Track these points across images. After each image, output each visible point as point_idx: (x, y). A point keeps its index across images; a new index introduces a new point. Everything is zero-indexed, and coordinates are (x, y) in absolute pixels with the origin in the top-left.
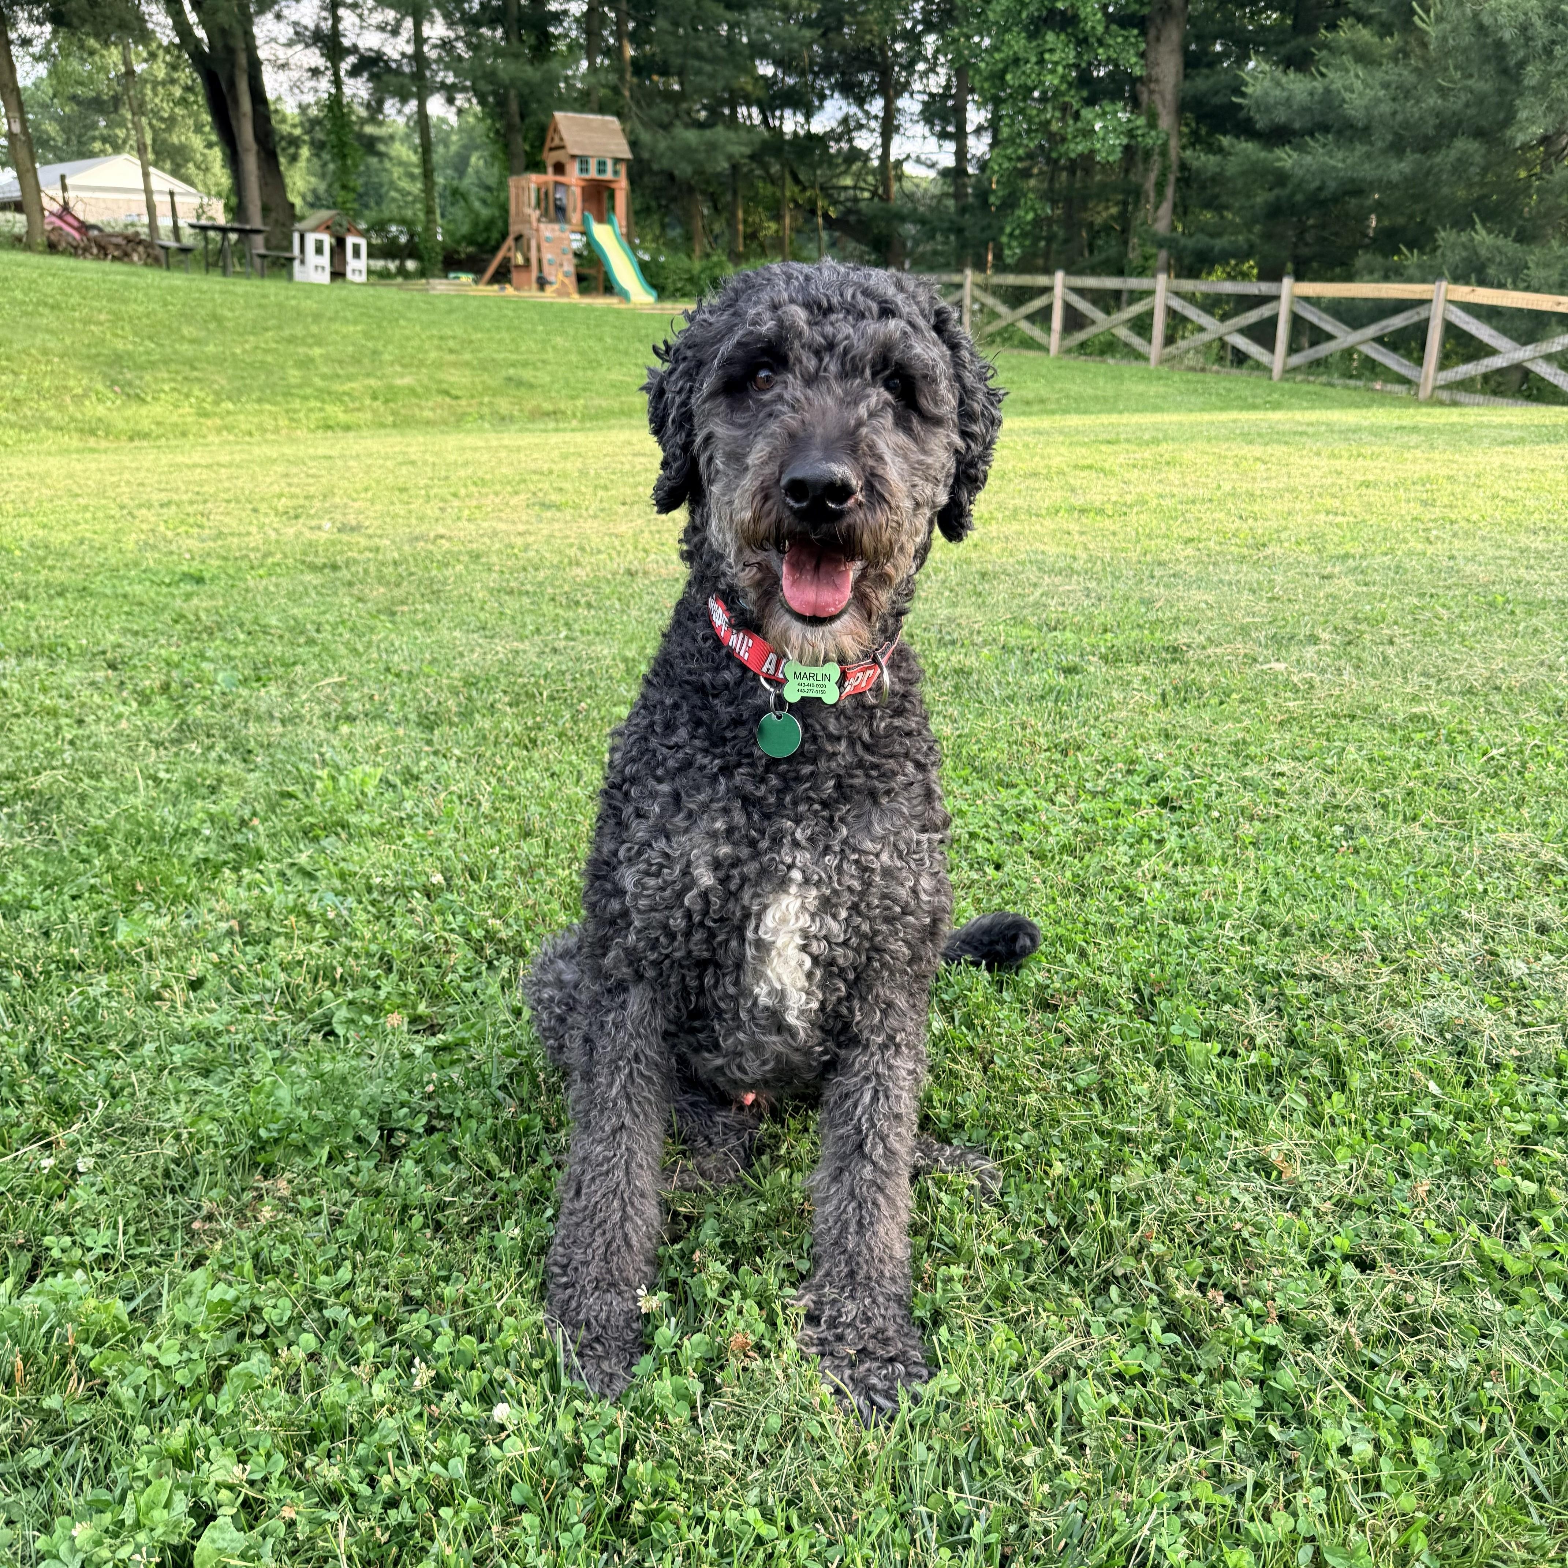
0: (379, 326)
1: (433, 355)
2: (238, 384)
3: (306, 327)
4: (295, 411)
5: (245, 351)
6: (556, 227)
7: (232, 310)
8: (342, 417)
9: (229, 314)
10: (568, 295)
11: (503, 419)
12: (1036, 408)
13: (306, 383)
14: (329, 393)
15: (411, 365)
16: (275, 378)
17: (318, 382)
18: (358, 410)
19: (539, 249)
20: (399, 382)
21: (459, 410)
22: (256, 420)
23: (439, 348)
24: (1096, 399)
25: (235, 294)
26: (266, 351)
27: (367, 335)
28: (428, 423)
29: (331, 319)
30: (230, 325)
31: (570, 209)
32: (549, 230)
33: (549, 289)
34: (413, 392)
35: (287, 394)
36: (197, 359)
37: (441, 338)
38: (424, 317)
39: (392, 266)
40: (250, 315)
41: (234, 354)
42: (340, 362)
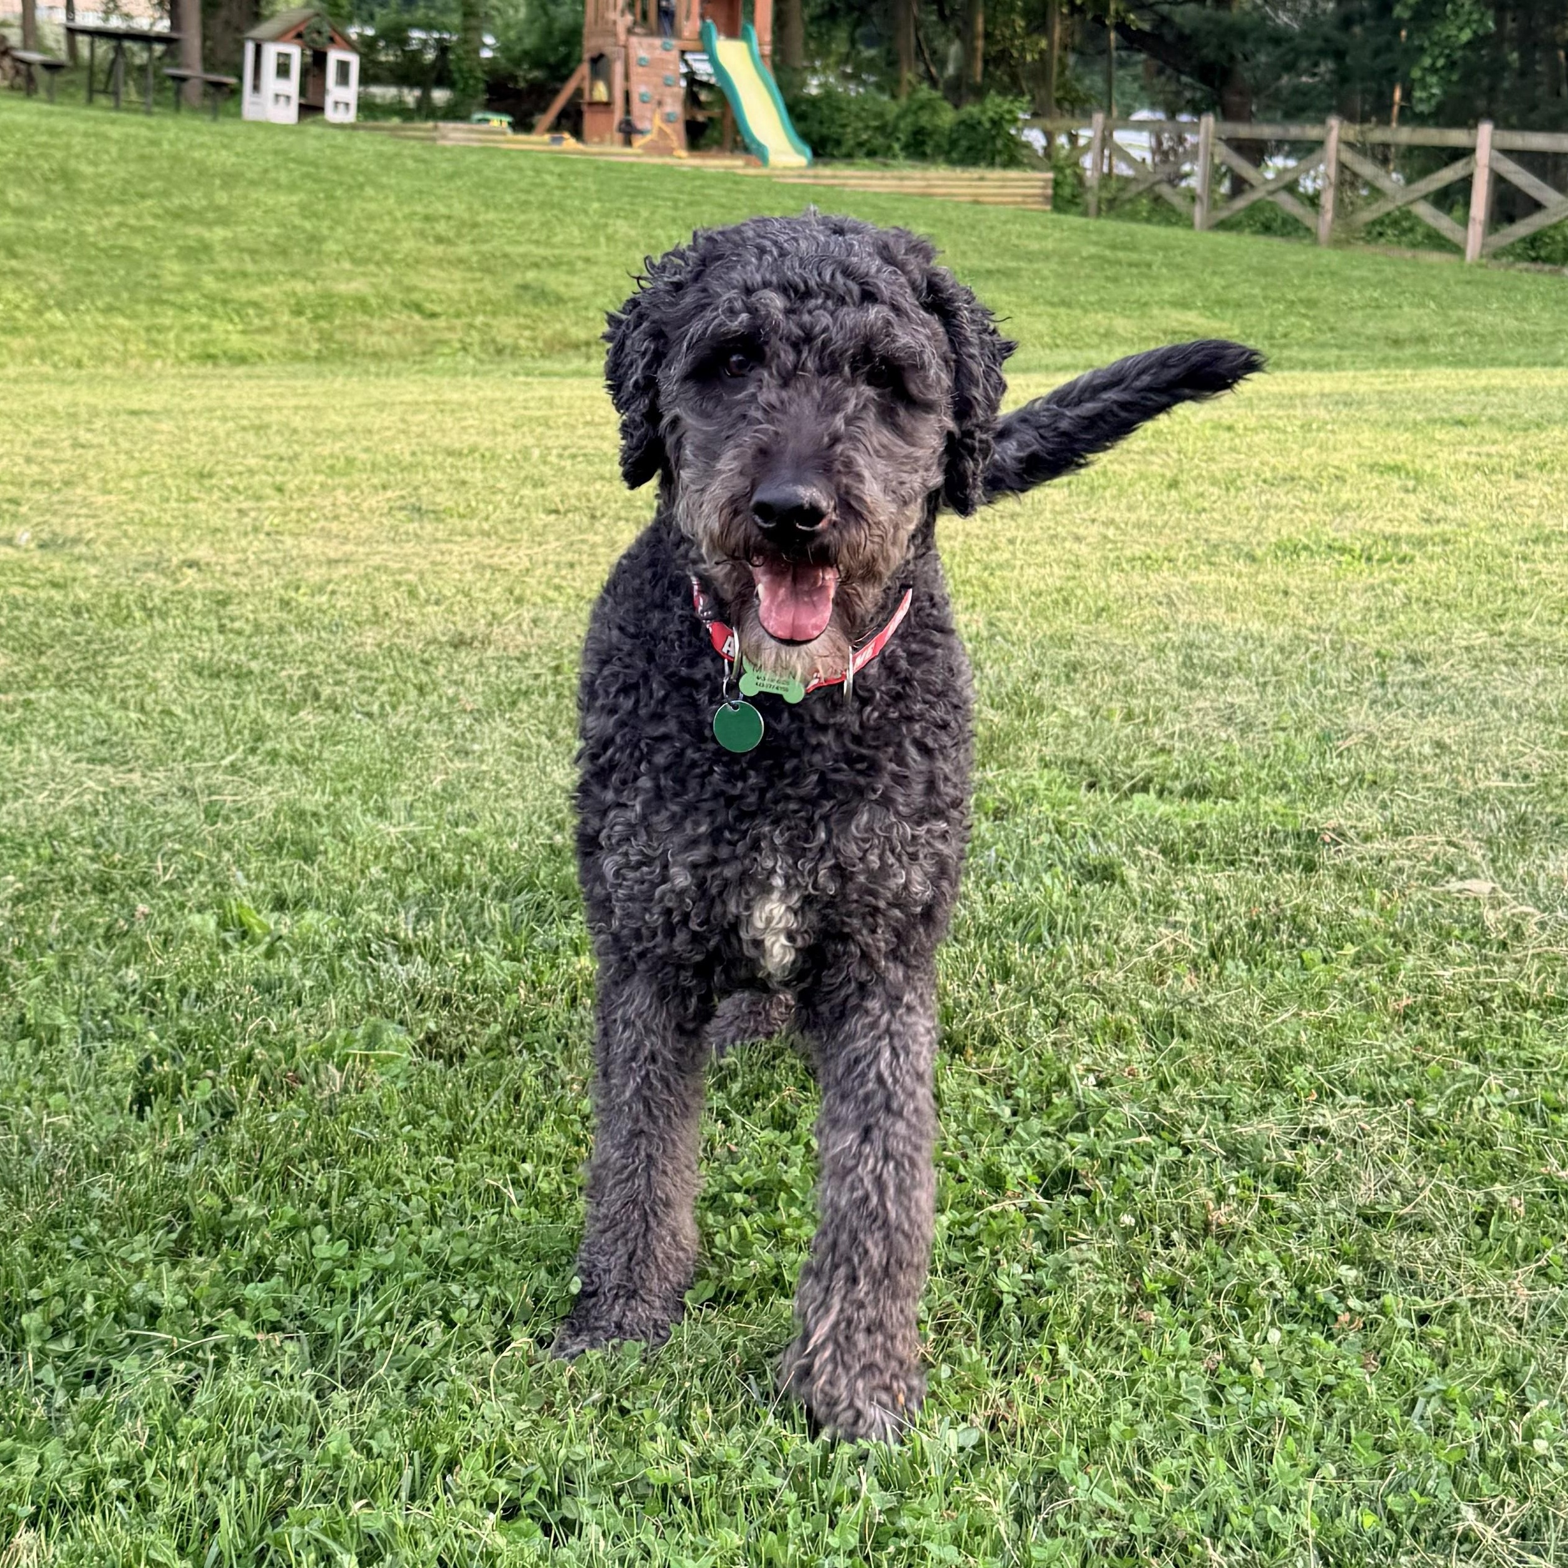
0: (330, 197)
1: (409, 245)
2: (77, 281)
3: (208, 195)
4: (160, 330)
5: (103, 230)
6: (657, 42)
7: (95, 164)
8: (237, 342)
9: (88, 170)
10: (669, 151)
11: (500, 352)
12: (1409, 351)
13: (192, 283)
14: (225, 302)
15: (367, 261)
16: (141, 275)
17: (210, 283)
18: (267, 330)
19: (627, 77)
20: (342, 288)
21: (432, 336)
22: (93, 341)
23: (422, 234)
24: (1520, 337)
25: (107, 138)
26: (135, 230)
27: (306, 210)
28: (378, 356)
29: (253, 183)
30: (85, 186)
31: (681, 14)
32: (644, 48)
33: (639, 141)
34: (362, 303)
35: (155, 301)
36: (20, 240)
37: (427, 218)
38: (407, 184)
39: (411, 96)
40: (121, 172)
41: (82, 234)
42: (253, 252)
